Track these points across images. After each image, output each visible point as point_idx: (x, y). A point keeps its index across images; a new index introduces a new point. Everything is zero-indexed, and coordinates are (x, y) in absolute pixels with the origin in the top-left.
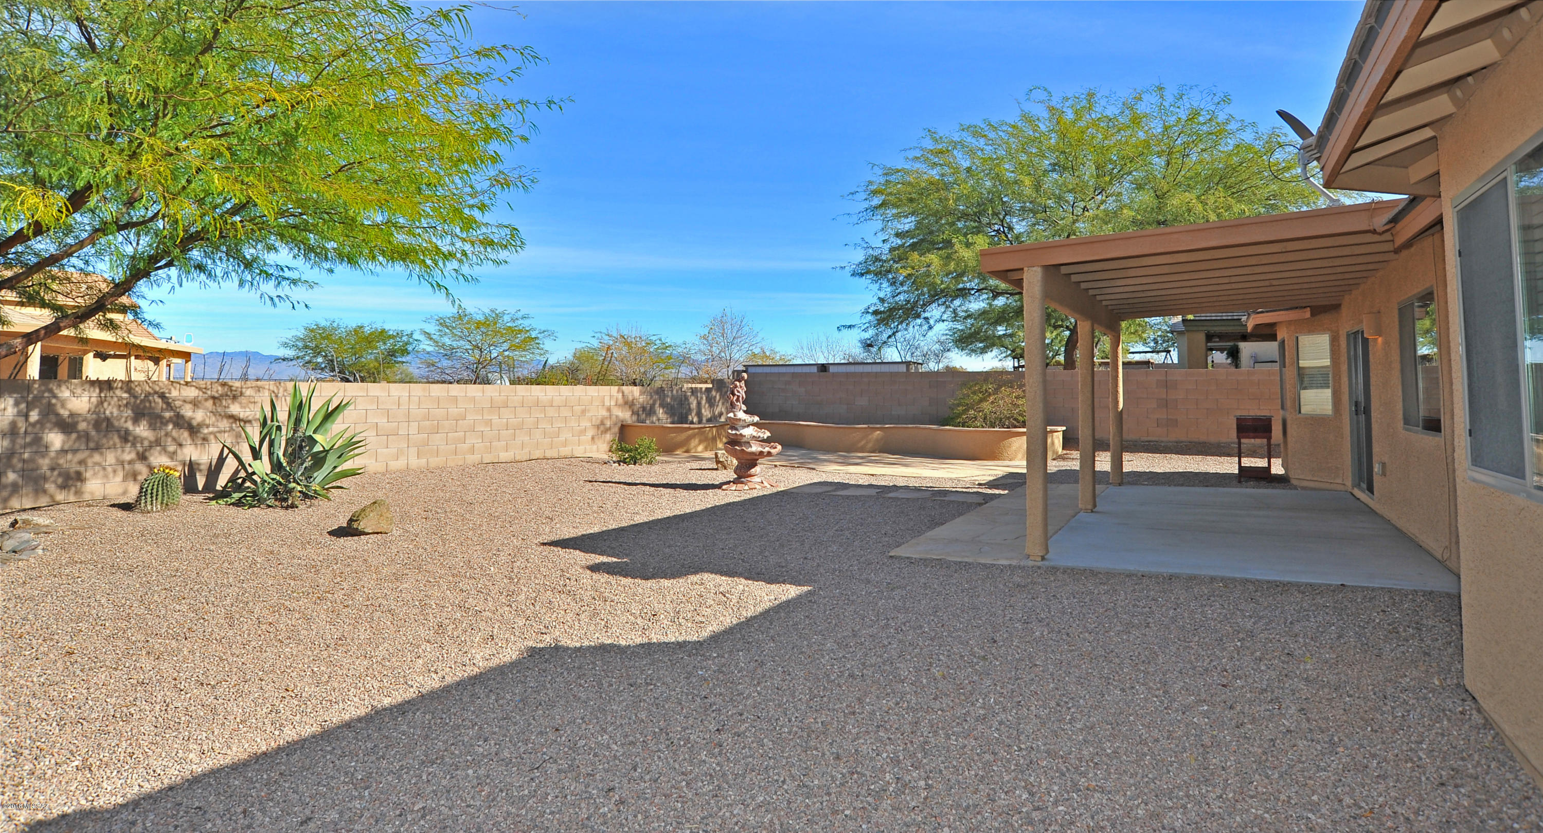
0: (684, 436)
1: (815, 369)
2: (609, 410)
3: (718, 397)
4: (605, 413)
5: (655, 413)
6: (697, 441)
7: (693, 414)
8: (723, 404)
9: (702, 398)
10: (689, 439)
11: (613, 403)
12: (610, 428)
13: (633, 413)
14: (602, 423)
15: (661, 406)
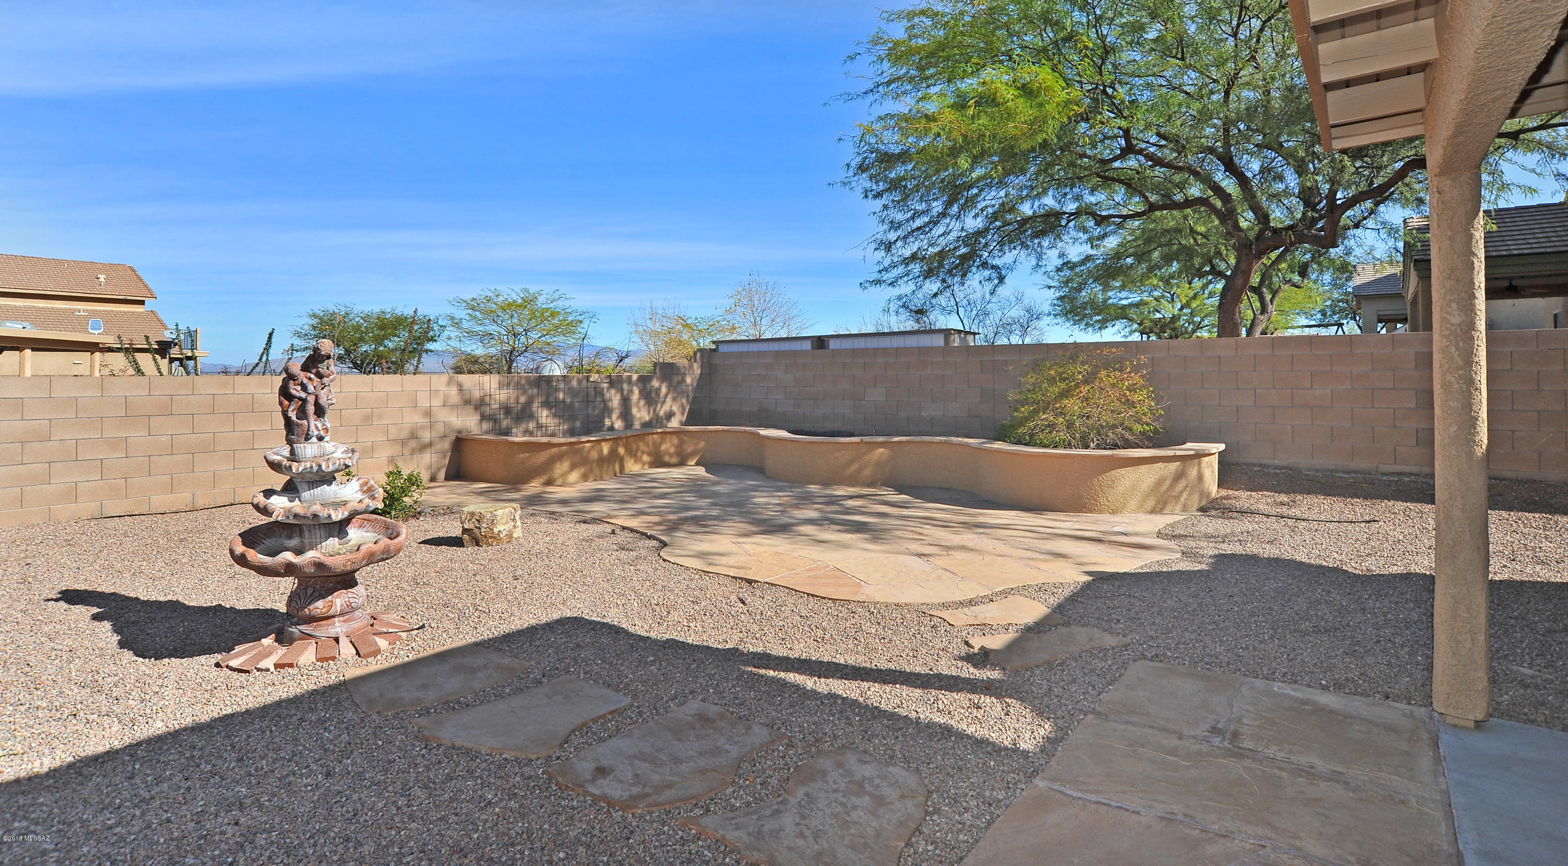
0: (543, 457)
1: (807, 346)
2: (428, 413)
3: (664, 390)
4: (419, 419)
5: (531, 416)
6: (566, 465)
7: (614, 417)
8: (674, 399)
9: (631, 391)
10: (552, 461)
11: (437, 402)
12: (431, 444)
13: (483, 418)
14: (413, 436)
15: (546, 404)
